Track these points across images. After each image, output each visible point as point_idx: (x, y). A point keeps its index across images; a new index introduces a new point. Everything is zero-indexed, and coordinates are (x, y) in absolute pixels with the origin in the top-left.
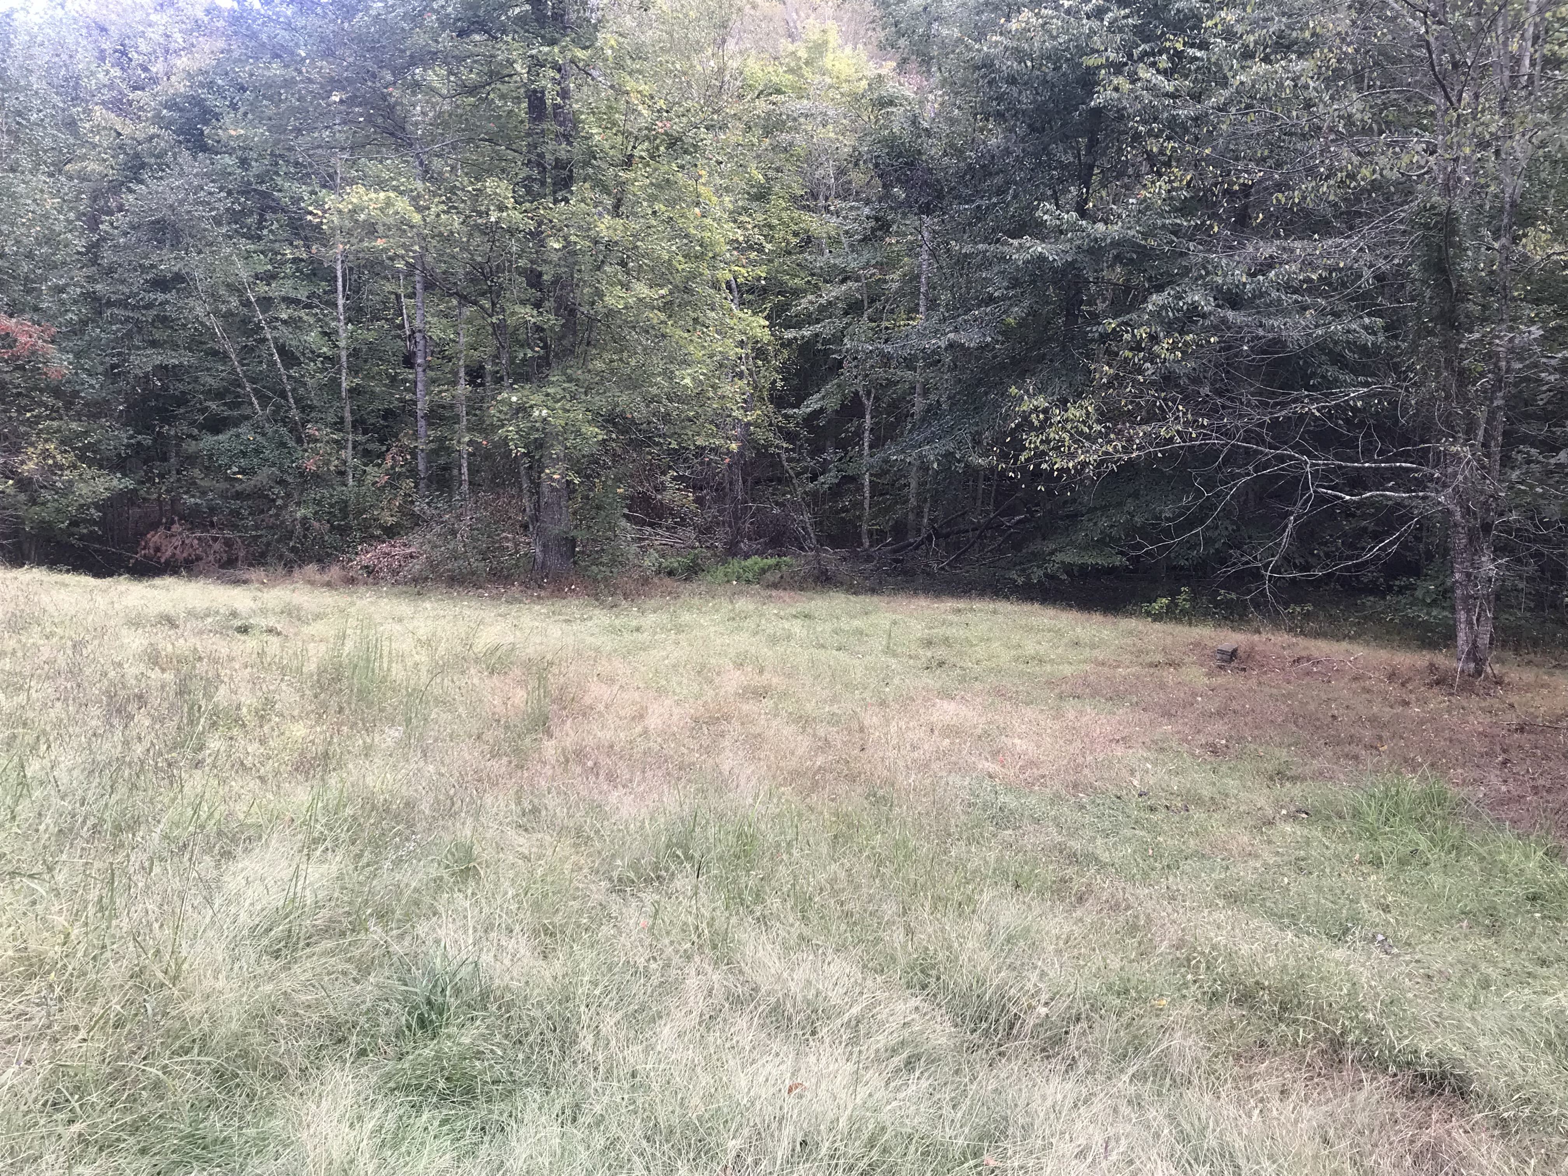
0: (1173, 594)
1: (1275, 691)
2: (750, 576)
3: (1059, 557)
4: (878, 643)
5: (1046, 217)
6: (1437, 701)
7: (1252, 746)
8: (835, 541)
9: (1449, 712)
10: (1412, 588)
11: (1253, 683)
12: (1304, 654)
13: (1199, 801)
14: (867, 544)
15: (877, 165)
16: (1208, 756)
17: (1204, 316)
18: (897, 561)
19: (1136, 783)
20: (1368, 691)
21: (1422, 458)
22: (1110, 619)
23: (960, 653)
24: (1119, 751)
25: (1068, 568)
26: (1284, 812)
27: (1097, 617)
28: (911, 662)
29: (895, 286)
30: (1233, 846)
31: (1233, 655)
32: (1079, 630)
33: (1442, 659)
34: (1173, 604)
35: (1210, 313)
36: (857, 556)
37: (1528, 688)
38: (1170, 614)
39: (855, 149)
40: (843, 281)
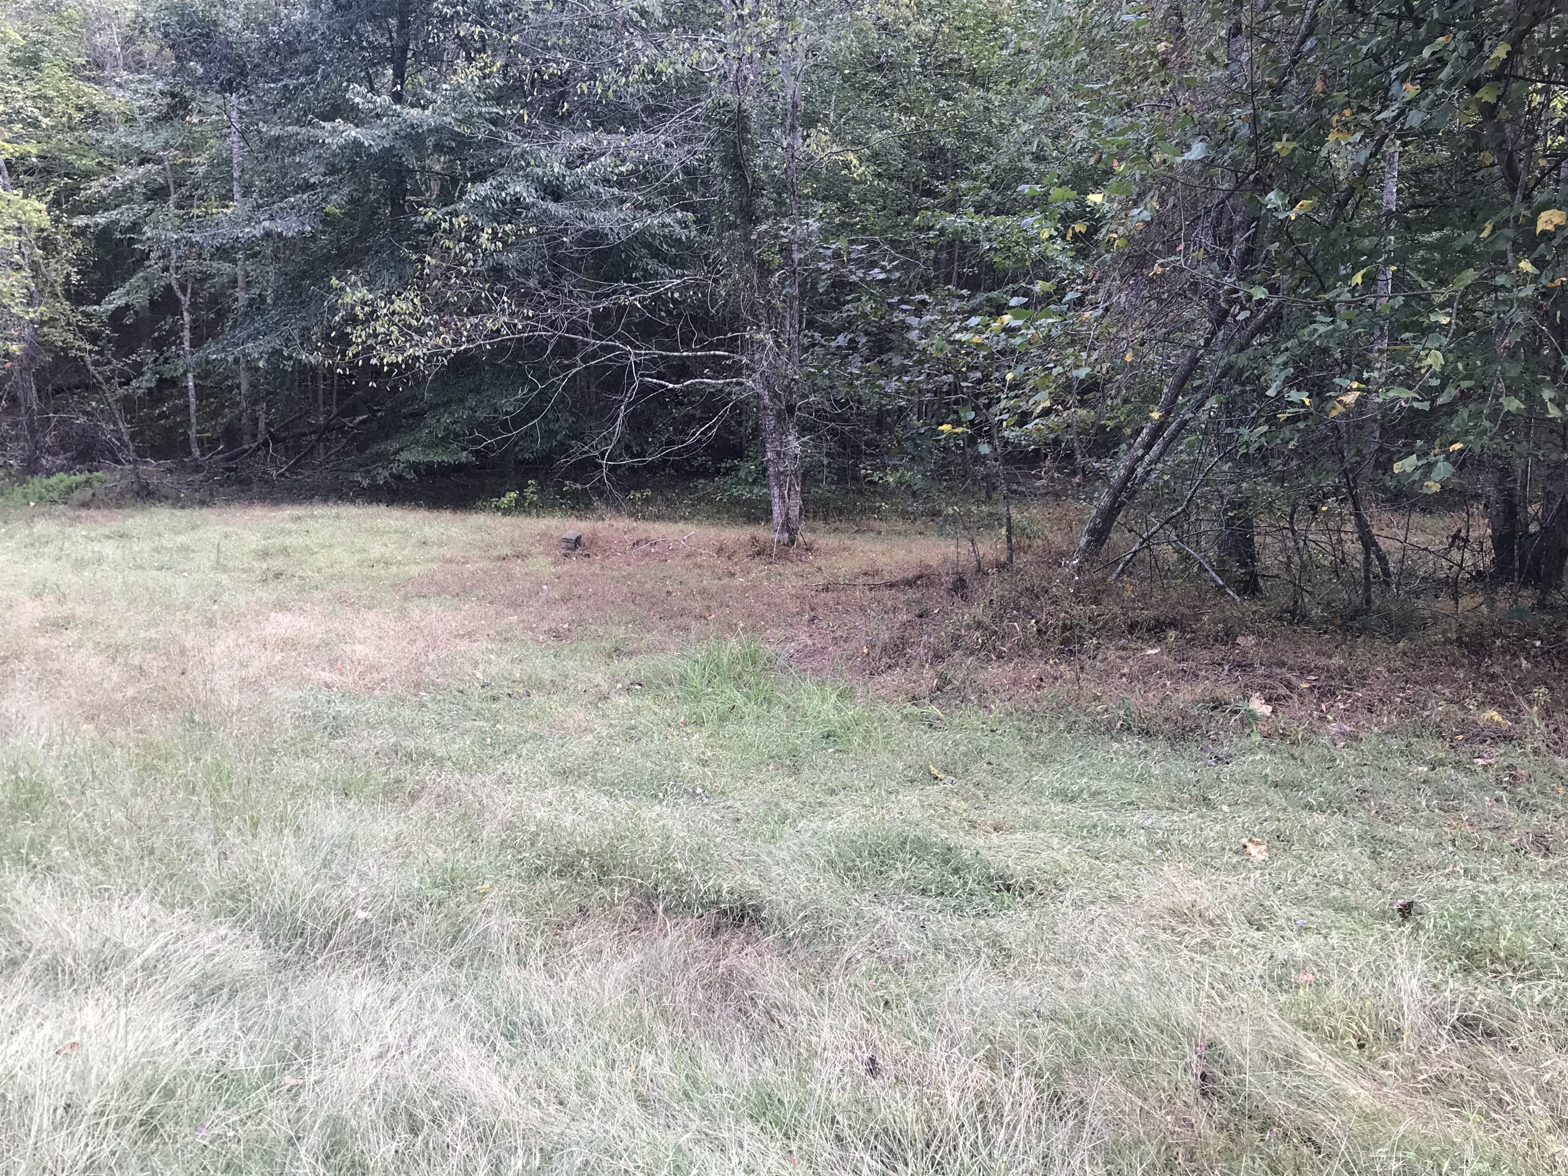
0: (521, 487)
1: (615, 574)
2: (55, 495)
3: (404, 456)
4: (205, 560)
5: (357, 100)
6: (759, 570)
7: (593, 627)
8: (159, 453)
9: (768, 579)
10: (735, 469)
11: (596, 569)
12: (643, 536)
13: (540, 686)
14: (197, 453)
15: (166, 35)
16: (552, 642)
17: (527, 208)
18: (230, 470)
19: (479, 675)
20: (700, 567)
21: (731, 345)
22: (459, 516)
23: (300, 563)
24: (463, 645)
25: (414, 467)
26: (619, 686)
27: (447, 515)
28: (244, 576)
29: (202, 170)
30: (570, 724)
31: (578, 541)
32: (426, 529)
33: (761, 532)
34: (522, 498)
35: (533, 204)
36: (184, 467)
37: (833, 552)
38: (520, 507)
39: (138, 15)
40: (141, 163)
